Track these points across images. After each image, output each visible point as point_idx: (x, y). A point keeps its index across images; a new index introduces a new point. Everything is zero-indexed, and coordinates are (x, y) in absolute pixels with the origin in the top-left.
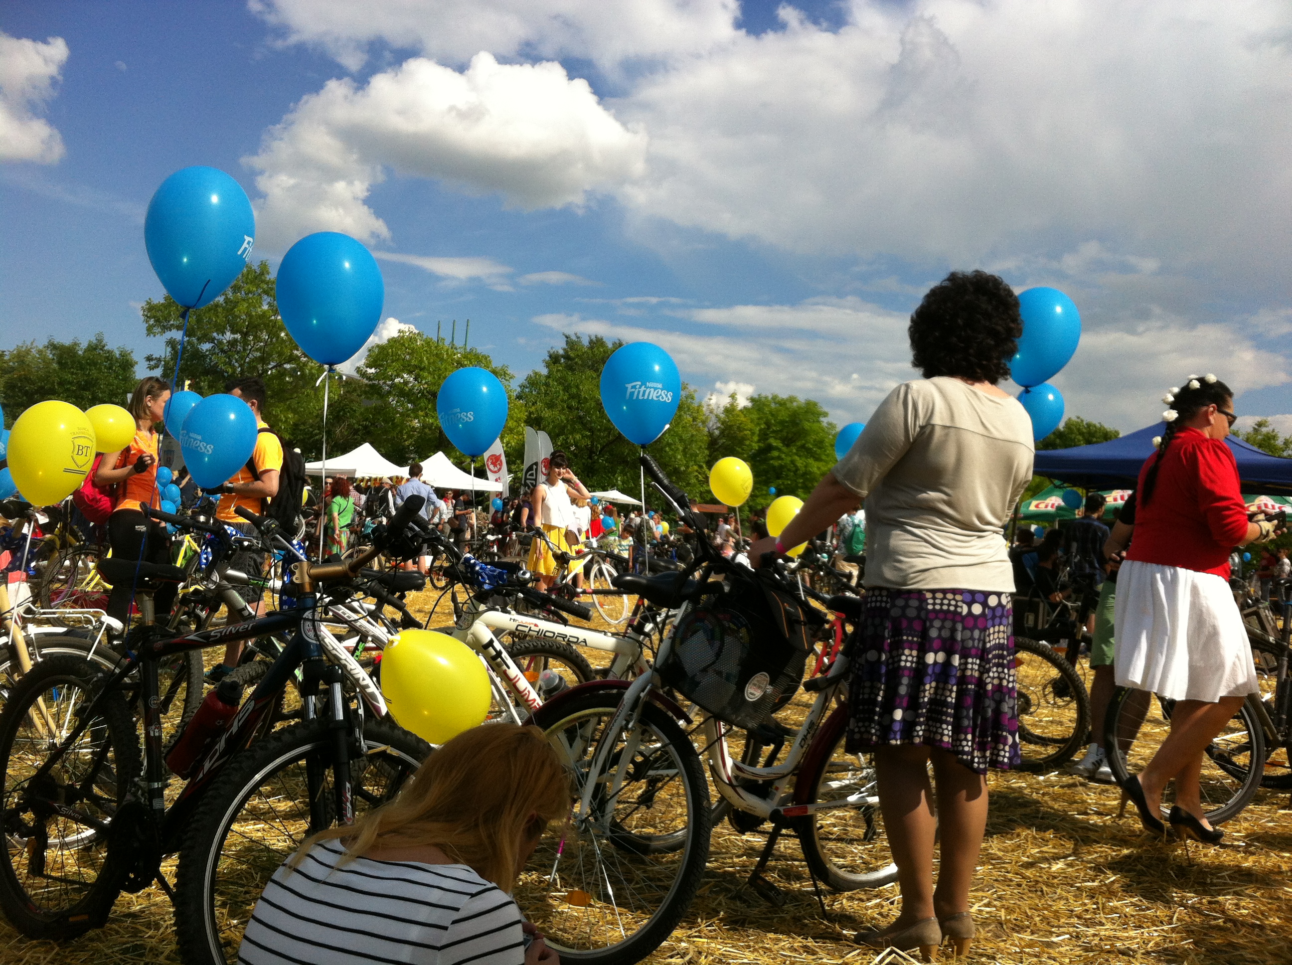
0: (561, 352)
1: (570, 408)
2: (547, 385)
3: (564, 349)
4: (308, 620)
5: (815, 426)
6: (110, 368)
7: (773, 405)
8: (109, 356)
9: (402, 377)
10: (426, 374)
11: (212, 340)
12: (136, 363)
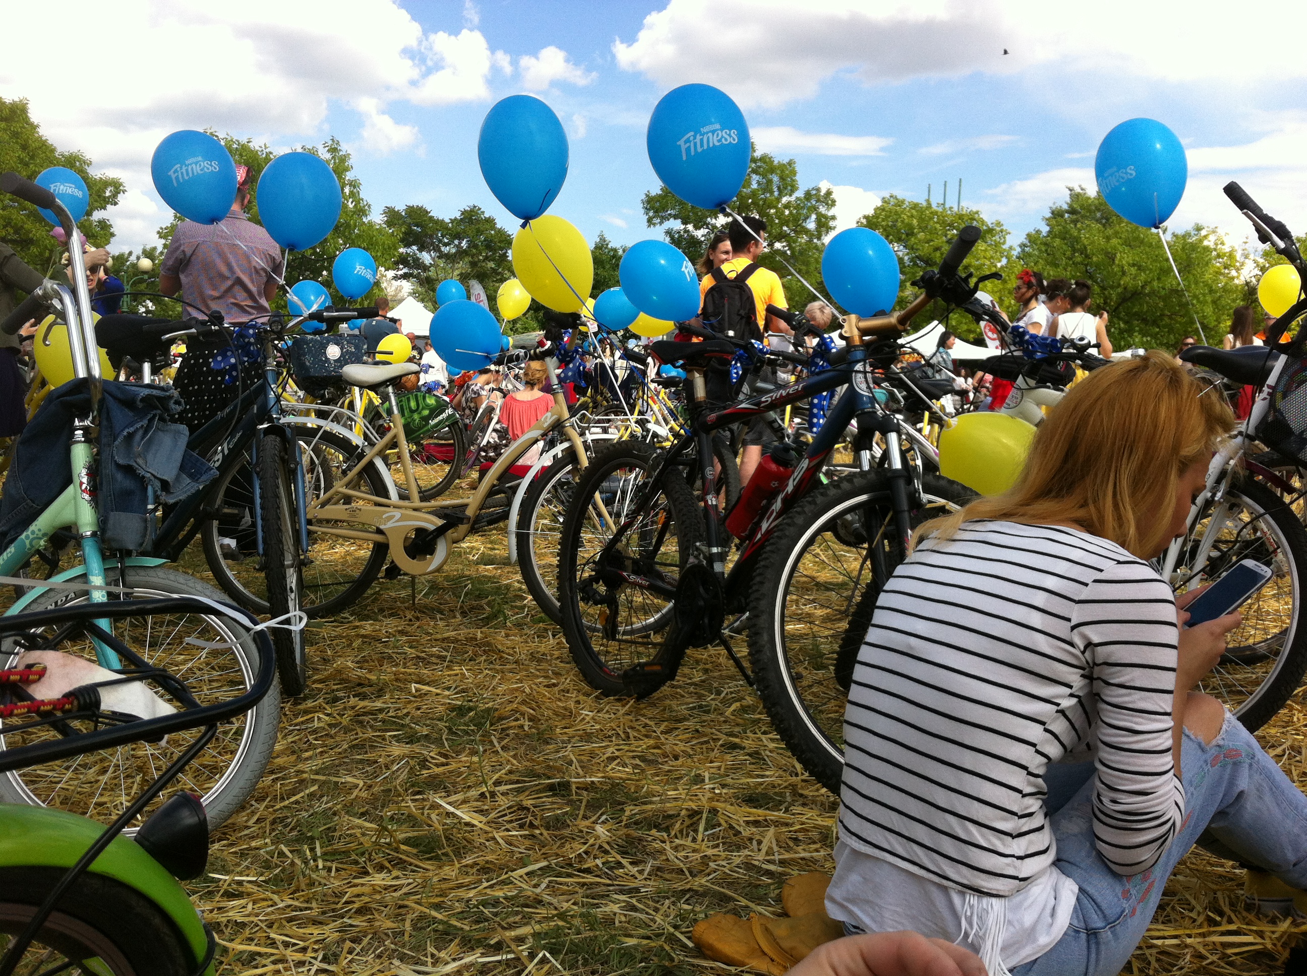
0: (1065, 207)
3: (1068, 203)
4: (859, 372)
11: (707, 226)
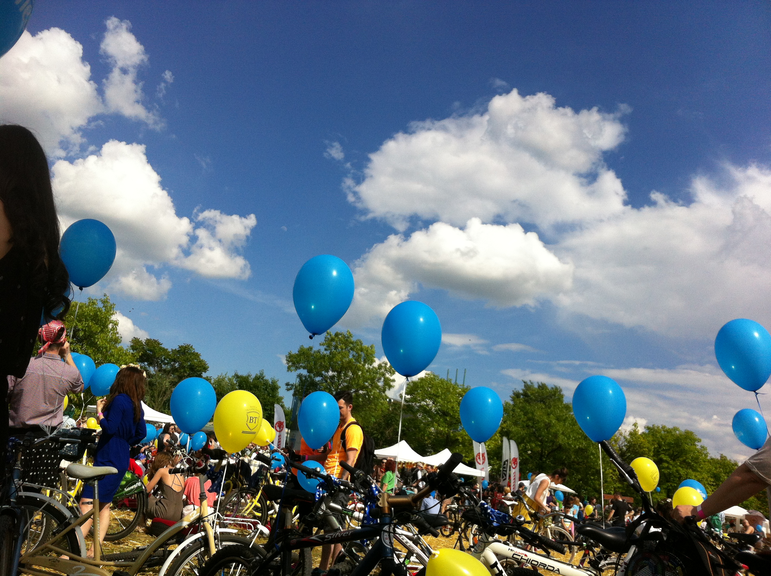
0: (521, 392)
1: (528, 426)
2: (513, 410)
3: (523, 390)
4: (386, 531)
5: (692, 448)
6: (266, 390)
7: (663, 432)
8: (266, 383)
9: (426, 402)
10: (440, 400)
11: (321, 375)
12: (280, 387)
